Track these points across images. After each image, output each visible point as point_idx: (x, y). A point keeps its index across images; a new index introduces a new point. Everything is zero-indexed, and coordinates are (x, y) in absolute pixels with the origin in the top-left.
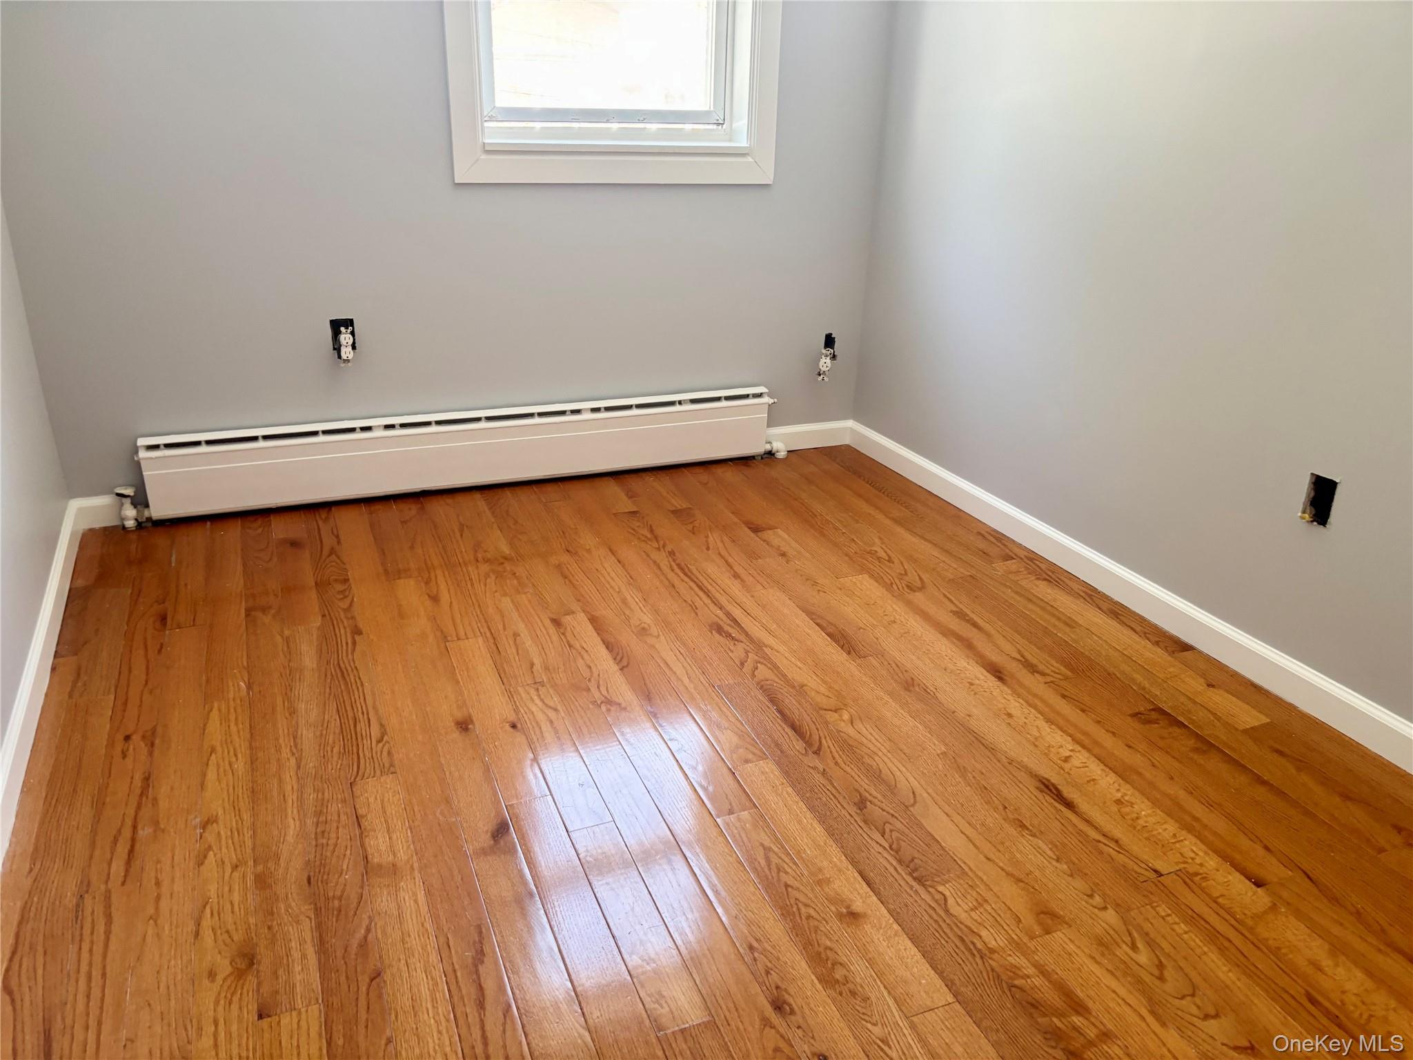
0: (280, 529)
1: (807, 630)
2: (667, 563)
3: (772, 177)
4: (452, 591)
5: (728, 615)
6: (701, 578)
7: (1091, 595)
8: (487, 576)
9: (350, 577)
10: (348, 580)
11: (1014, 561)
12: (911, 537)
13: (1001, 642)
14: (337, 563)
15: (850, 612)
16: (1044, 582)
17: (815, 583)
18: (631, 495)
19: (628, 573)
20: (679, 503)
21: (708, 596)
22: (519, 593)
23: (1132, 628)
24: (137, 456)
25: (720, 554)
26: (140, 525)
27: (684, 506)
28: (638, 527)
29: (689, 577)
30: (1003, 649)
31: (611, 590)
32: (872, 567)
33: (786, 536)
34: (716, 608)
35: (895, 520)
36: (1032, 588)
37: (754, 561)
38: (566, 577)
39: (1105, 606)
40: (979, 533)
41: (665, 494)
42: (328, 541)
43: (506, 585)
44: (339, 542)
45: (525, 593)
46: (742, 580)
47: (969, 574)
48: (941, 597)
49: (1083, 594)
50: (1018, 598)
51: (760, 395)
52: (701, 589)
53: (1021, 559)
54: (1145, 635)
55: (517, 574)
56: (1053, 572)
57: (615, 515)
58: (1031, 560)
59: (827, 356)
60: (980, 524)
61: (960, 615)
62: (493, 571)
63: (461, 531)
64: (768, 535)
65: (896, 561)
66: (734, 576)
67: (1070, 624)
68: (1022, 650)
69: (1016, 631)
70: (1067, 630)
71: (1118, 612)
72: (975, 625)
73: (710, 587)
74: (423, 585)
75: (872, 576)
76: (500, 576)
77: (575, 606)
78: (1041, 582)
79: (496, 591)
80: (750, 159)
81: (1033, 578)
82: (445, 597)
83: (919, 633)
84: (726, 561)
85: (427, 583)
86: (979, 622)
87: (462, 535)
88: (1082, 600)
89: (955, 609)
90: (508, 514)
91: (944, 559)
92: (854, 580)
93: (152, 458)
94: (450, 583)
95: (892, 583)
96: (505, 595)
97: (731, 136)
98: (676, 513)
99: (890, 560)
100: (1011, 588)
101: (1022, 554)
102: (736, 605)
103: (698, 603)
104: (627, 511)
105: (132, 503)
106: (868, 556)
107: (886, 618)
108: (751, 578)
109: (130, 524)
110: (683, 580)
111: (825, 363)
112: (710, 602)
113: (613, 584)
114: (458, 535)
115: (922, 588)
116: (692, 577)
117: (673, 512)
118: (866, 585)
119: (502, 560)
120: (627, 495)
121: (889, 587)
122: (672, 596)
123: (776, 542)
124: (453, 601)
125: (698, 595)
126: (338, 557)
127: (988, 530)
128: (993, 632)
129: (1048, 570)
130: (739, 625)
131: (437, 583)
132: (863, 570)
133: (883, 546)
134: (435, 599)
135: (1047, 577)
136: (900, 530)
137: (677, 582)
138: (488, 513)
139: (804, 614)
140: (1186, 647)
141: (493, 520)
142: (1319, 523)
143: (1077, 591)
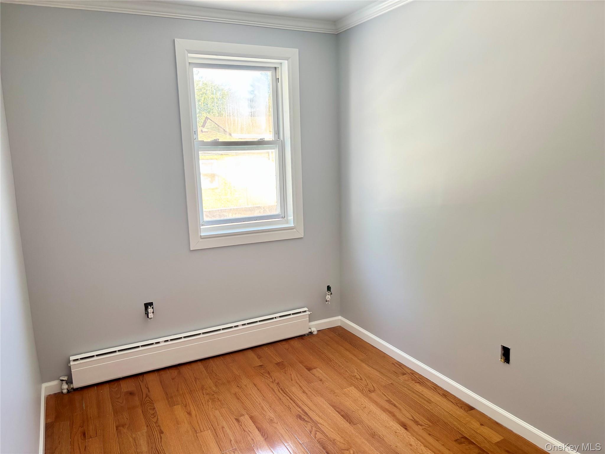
0: (125, 387)
1: (334, 415)
2: (277, 388)
3: (303, 235)
4: (196, 410)
5: (303, 410)
6: (290, 394)
7: (436, 388)
8: (208, 401)
9: (155, 407)
10: (155, 408)
11: (406, 375)
12: (368, 367)
13: (405, 412)
14: (149, 401)
15: (348, 404)
16: (418, 384)
17: (334, 393)
18: (259, 357)
19: (262, 395)
20: (279, 360)
21: (294, 402)
22: (222, 408)
23: (452, 402)
24: (70, 364)
25: (296, 382)
26: (69, 392)
27: (281, 361)
28: (264, 372)
29: (286, 394)
30: (406, 415)
31: (257, 403)
32: (354, 382)
33: (321, 371)
34: (298, 407)
35: (362, 361)
36: (414, 387)
37: (310, 384)
38: (238, 399)
39: (441, 392)
40: (393, 363)
41: (272, 355)
42: (145, 391)
43: (216, 405)
44: (149, 391)
45: (224, 408)
46: (306, 394)
47: (391, 382)
48: (382, 394)
49: (432, 388)
50: (410, 392)
51: (305, 311)
52: (291, 400)
53: (409, 374)
54: (456, 404)
55: (220, 399)
56: (421, 379)
57: (254, 367)
58: (412, 374)
59: (328, 295)
60: (393, 359)
61: (389, 401)
62: (210, 399)
63: (196, 381)
64: (314, 371)
65: (364, 379)
66: (303, 392)
67: (429, 401)
68: (413, 415)
69: (410, 407)
70: (428, 404)
71: (446, 395)
72: (395, 406)
73: (294, 398)
74: (184, 407)
75: (355, 387)
76: (213, 400)
77: (244, 412)
78: (417, 384)
79: (213, 408)
80: (295, 230)
81: (414, 382)
82: (193, 413)
83: (375, 411)
84: (300, 386)
85: (185, 407)
86: (396, 404)
87: (196, 383)
88: (432, 391)
89: (387, 399)
90: (213, 372)
91: (381, 377)
92: (349, 390)
93: (75, 364)
94: (194, 406)
95: (363, 390)
96: (216, 409)
97: (287, 222)
98: (278, 364)
99: (361, 379)
100: (406, 388)
101: (409, 371)
102: (305, 405)
103: (291, 406)
104: (258, 365)
105: (66, 383)
106: (353, 378)
107: (362, 406)
108: (310, 392)
109: (65, 391)
110: (284, 396)
111: (328, 297)
112: (295, 405)
113: (257, 400)
114: (195, 383)
115: (374, 391)
116: (287, 394)
117: (277, 364)
118: (353, 392)
119: (213, 393)
120: (258, 358)
121: (361, 391)
122: (281, 404)
123: (317, 374)
124: (197, 414)
125: (290, 402)
126: (149, 398)
127: (396, 362)
128: (402, 408)
129: (419, 378)
130: (307, 414)
131: (189, 406)
132: (352, 384)
133: (358, 373)
134: (189, 414)
135: (419, 382)
136: (364, 365)
137: (281, 396)
138: (205, 371)
139: (331, 407)
140: (472, 408)
141: (207, 375)
142: (507, 363)
143: (430, 386)
